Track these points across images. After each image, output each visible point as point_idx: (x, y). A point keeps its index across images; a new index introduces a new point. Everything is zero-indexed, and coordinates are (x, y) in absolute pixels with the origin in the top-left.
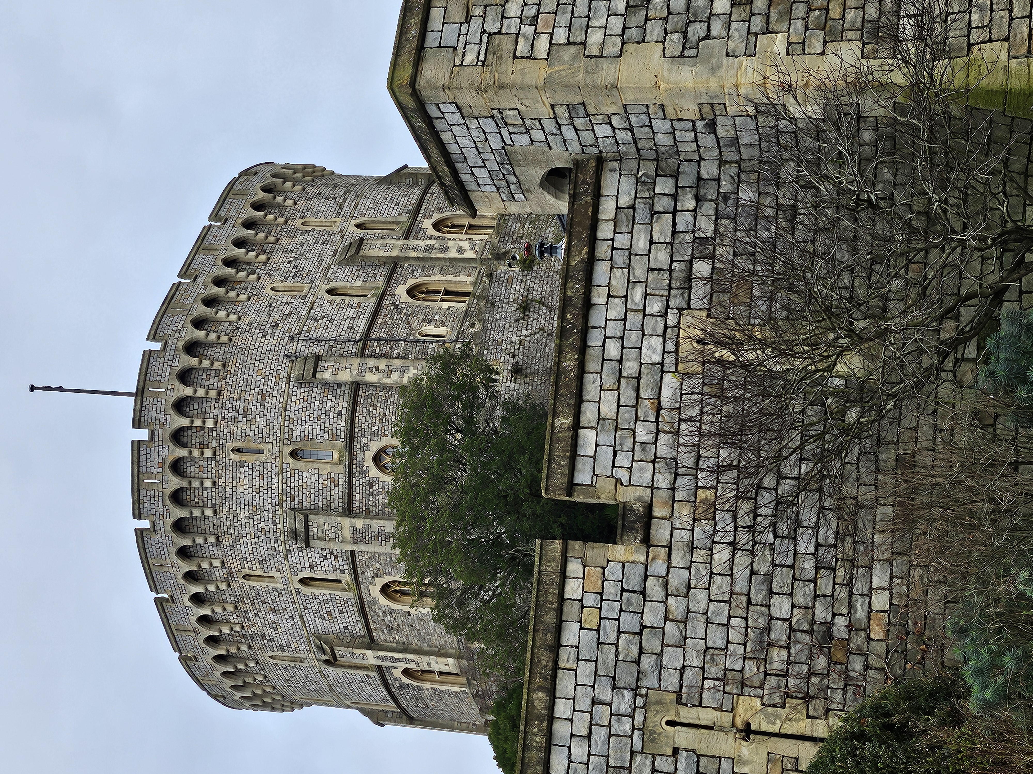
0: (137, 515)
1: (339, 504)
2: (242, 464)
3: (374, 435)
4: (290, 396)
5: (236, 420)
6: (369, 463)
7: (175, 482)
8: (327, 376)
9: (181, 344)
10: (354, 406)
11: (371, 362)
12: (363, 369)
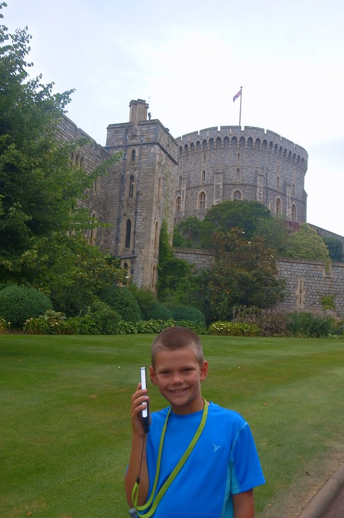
0: (222, 127)
1: (226, 181)
2: (235, 155)
3: (244, 191)
4: (253, 168)
5: (247, 154)
6: (236, 189)
7: (230, 138)
8: (259, 178)
9: (266, 139)
10: (250, 185)
11: (262, 190)
12: (260, 188)
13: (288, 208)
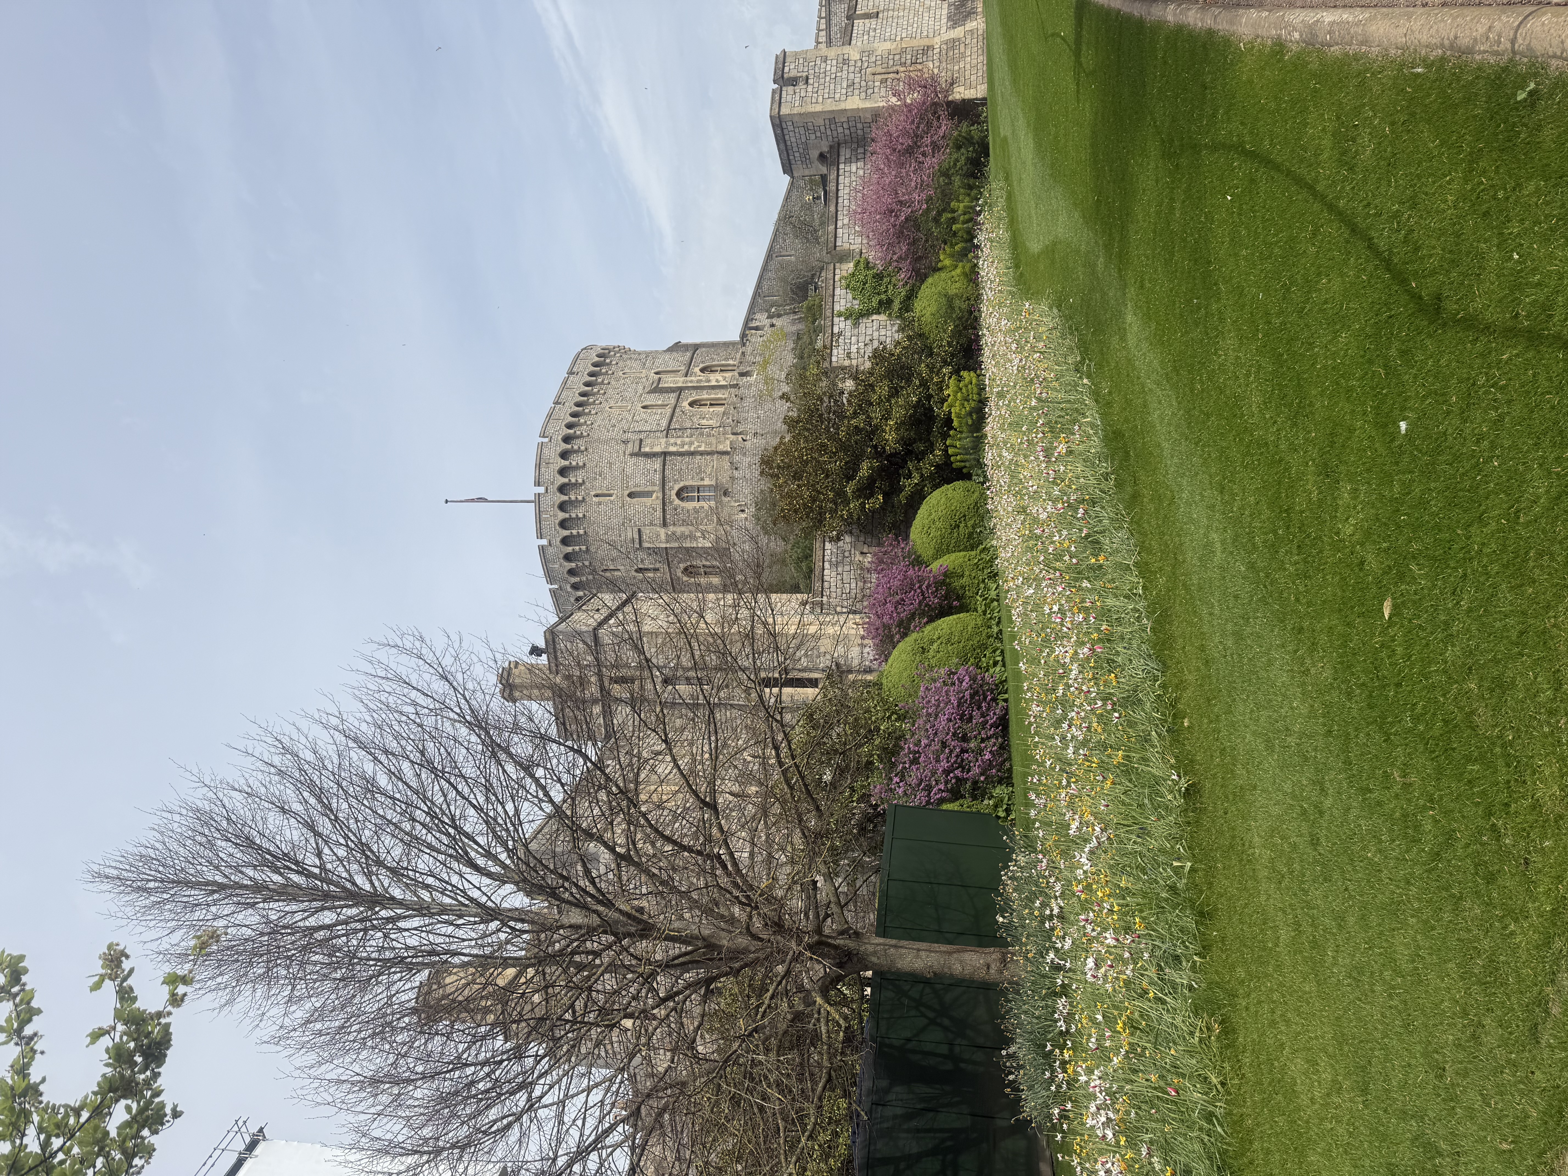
0: (540, 536)
1: (657, 522)
2: (600, 503)
3: (675, 481)
4: (626, 463)
5: (595, 478)
6: (674, 497)
7: (562, 515)
8: (647, 449)
9: (560, 438)
10: (664, 465)
11: (672, 441)
12: (668, 444)
13: (709, 381)
